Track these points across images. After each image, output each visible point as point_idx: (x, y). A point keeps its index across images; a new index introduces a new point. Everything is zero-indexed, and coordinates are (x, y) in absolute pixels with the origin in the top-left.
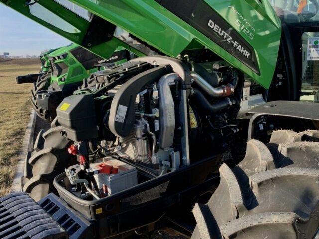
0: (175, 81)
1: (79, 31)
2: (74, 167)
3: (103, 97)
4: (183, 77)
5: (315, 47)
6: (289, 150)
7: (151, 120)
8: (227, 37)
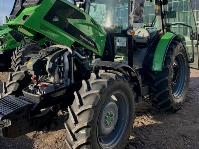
0: (69, 54)
1: (33, 35)
2: (32, 85)
3: (44, 60)
4: (71, 53)
5: (119, 42)
6: (101, 75)
7: (61, 68)
8: (86, 40)
